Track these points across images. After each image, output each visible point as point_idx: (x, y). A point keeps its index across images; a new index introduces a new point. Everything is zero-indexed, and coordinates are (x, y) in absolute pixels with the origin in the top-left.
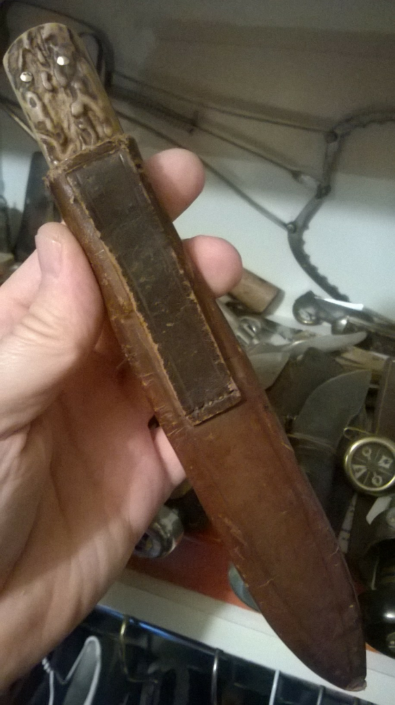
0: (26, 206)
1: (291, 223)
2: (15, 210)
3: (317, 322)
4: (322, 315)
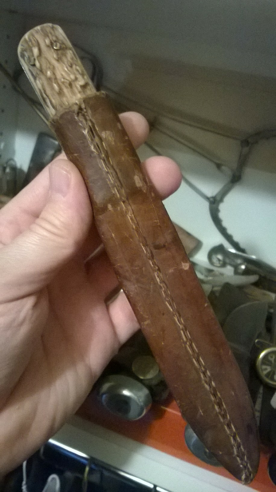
0: (30, 168)
1: (213, 197)
2: (21, 171)
3: (224, 265)
4: (227, 261)
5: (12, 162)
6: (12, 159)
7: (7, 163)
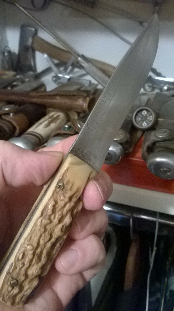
0: (19, 51)
2: (14, 53)
4: (155, 86)
5: (7, 49)
6: (7, 46)
7: (5, 49)
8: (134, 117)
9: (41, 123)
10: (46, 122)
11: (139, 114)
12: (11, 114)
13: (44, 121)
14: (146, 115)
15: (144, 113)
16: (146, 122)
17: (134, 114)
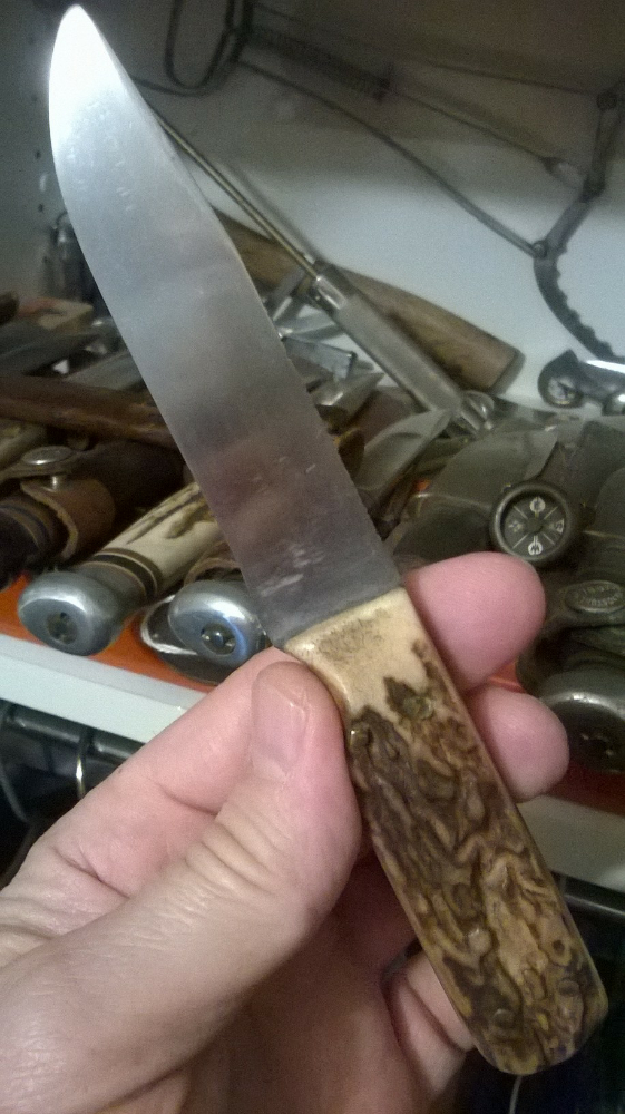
1: (540, 242)
8: (497, 518)
9: (160, 520)
10: (178, 516)
11: (517, 509)
12: (55, 481)
13: (172, 511)
14: (542, 515)
15: (537, 505)
16: (542, 541)
17: (500, 509)
